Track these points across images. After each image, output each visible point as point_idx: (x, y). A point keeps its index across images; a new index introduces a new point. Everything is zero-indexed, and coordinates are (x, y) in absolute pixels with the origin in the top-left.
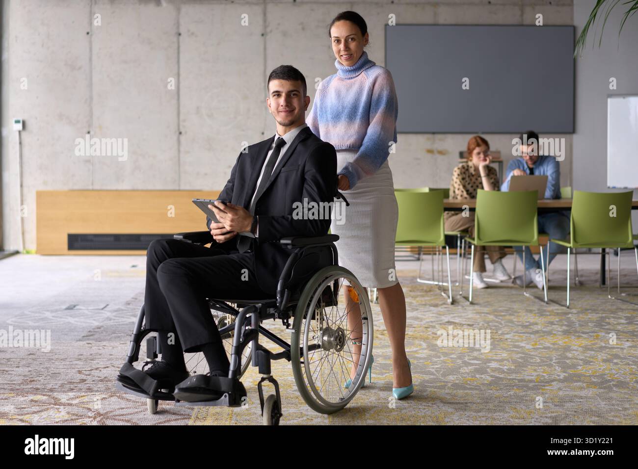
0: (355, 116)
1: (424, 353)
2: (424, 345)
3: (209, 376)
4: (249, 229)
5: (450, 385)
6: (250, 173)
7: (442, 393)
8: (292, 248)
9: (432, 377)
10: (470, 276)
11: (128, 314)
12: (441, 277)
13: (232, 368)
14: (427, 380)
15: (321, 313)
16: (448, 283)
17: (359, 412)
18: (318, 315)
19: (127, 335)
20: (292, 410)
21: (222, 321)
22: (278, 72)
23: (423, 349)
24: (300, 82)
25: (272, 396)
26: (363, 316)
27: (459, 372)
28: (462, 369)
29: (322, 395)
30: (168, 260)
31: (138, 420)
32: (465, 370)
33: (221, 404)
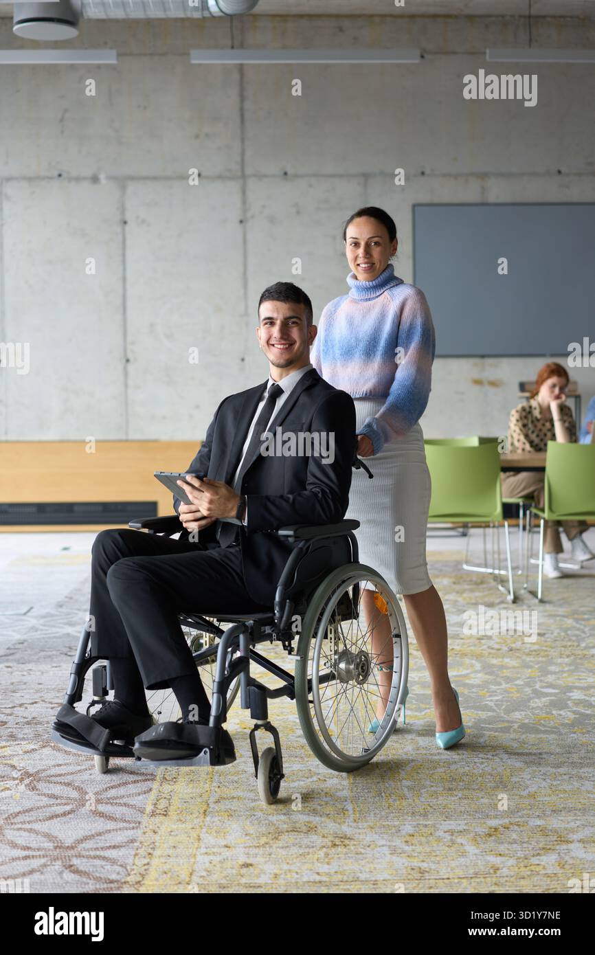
0: (374, 352)
1: (478, 678)
2: (478, 666)
3: (182, 723)
4: (234, 513)
5: (516, 726)
6: (233, 435)
7: (506, 738)
8: (295, 541)
9: (490, 714)
10: (538, 559)
11: (61, 621)
12: (497, 562)
13: (213, 712)
14: (485, 719)
15: (335, 631)
16: (507, 570)
17: (390, 769)
18: (331, 633)
19: (61, 653)
20: (296, 767)
21: (196, 640)
22: (272, 291)
23: (476, 672)
24: (302, 306)
25: (270, 749)
26: (394, 632)
27: (529, 706)
28: (532, 701)
29: (339, 744)
30: (122, 560)
31: (83, 782)
32: (537, 703)
33: (199, 764)
